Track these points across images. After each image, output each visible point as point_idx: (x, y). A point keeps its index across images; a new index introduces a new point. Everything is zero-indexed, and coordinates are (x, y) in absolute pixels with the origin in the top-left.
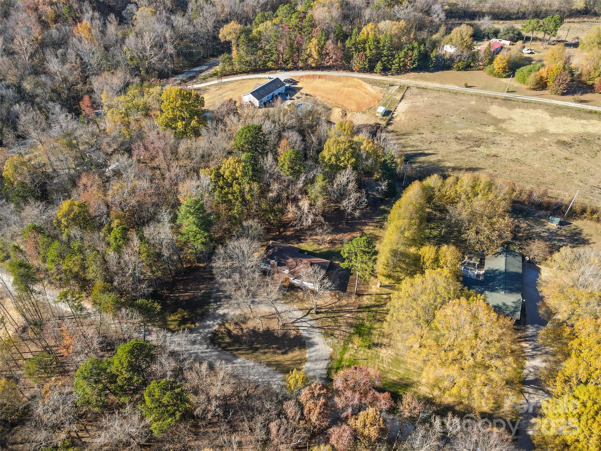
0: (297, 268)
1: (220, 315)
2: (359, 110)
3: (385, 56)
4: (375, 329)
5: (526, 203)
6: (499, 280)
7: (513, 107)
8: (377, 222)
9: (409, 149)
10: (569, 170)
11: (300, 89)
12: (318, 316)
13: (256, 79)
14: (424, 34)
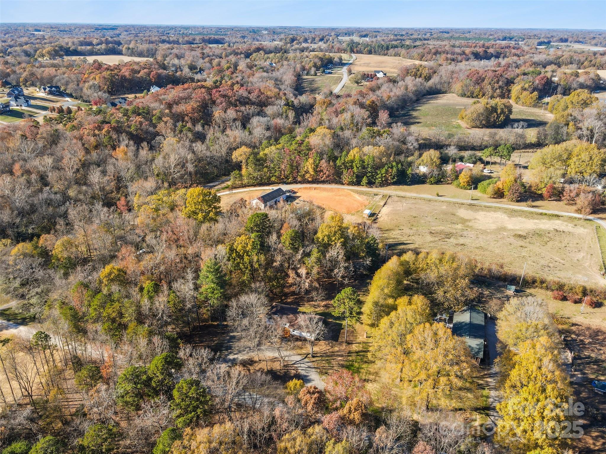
0: (296, 321)
1: (230, 360)
2: (349, 212)
3: (370, 173)
4: (363, 368)
5: (488, 276)
6: (465, 329)
7: (477, 210)
8: (364, 291)
9: (391, 240)
10: (523, 254)
11: (299, 197)
12: (314, 359)
13: (261, 190)
14: (402, 158)
